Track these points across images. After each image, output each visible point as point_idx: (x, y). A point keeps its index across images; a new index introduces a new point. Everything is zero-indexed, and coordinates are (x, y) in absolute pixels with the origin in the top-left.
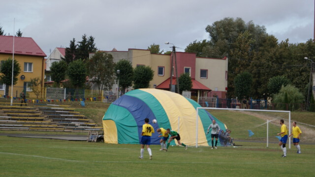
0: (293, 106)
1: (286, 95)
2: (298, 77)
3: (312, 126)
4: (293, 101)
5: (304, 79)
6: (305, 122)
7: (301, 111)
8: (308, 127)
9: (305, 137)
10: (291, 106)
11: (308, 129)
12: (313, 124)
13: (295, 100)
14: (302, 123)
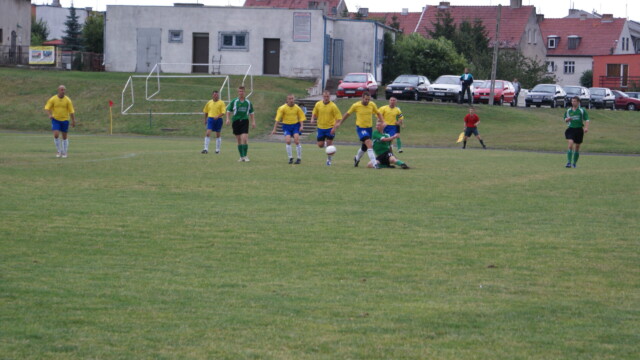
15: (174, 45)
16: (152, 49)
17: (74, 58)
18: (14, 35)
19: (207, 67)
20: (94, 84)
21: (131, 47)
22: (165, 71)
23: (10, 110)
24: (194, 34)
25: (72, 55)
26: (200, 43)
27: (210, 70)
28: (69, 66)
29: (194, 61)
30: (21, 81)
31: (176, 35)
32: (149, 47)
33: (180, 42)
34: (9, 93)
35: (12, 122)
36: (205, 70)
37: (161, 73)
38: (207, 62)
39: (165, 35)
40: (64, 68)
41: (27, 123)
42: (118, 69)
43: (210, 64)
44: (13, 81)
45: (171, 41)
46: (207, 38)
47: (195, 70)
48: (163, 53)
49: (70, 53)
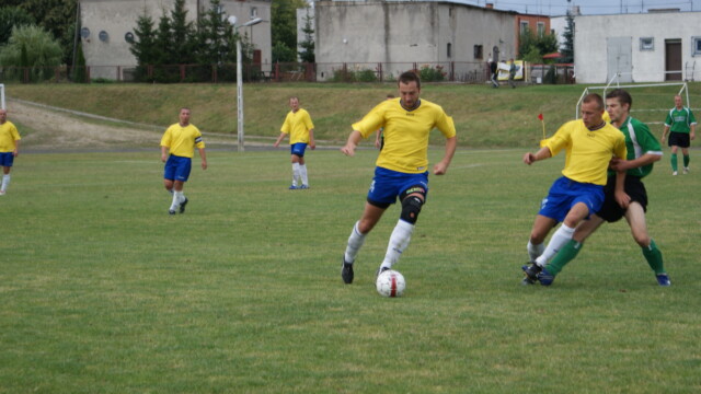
0: (41, 73)
1: (24, 49)
2: (56, 9)
3: (80, 113)
4: (41, 60)
5: (67, 13)
6: (65, 106)
7: (57, 82)
8: (72, 116)
9: (61, 139)
10: (37, 71)
11: (70, 121)
12: (81, 110)
13: (46, 57)
14: (58, 109)
15: (646, 54)
16: (623, 59)
17: (546, 71)
18: (496, 51)
19: (681, 74)
20: (555, 98)
21: (601, 57)
22: (637, 80)
23: (467, 127)
24: (666, 40)
25: (543, 69)
26: (673, 49)
27: (684, 78)
28: (539, 80)
29: (667, 68)
30: (483, 98)
31: (647, 42)
32: (620, 57)
33: (652, 49)
34: (470, 110)
35: (467, 139)
36: (679, 77)
37: (633, 83)
38: (680, 68)
39: (636, 44)
40: (535, 82)
41: (481, 140)
42: (588, 80)
43: (684, 71)
44: (475, 98)
45: (642, 49)
46: (680, 44)
47: (668, 77)
48: (634, 61)
49: (541, 66)
